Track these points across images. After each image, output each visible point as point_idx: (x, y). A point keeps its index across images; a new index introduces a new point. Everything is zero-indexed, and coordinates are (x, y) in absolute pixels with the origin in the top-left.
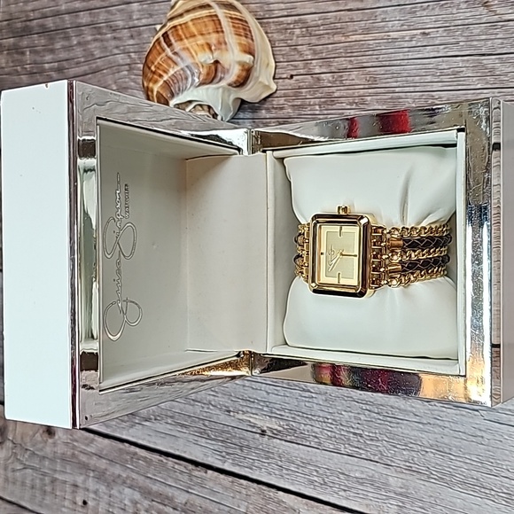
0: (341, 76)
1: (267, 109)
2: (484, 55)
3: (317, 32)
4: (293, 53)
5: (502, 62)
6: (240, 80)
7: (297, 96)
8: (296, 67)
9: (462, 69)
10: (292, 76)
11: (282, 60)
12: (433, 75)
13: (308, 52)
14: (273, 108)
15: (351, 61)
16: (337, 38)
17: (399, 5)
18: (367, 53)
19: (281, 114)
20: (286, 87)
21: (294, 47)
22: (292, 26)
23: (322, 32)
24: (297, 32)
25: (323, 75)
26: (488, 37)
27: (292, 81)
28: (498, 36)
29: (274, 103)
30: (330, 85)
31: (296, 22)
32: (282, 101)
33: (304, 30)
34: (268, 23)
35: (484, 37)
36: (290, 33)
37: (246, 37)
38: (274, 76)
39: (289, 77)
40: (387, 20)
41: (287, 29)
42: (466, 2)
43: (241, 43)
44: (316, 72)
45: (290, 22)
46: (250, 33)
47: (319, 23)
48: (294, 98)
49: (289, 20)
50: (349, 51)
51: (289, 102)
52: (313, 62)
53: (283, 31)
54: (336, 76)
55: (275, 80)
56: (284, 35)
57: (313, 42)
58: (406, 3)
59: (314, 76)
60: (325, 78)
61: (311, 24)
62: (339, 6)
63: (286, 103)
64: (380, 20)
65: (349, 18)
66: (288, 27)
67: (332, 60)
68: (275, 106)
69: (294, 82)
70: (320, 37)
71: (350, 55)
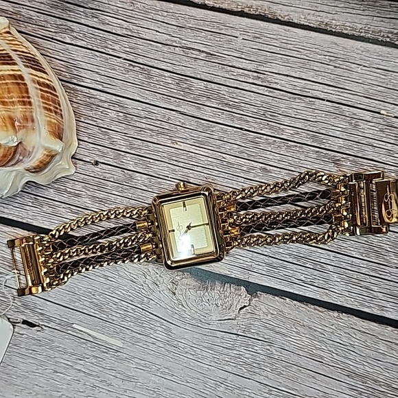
1: (57, 190)
3: (138, 124)
4: (102, 136)
7: (100, 187)
8: (104, 155)
10: (97, 163)
11: (86, 139)
13: (122, 142)
14: (66, 191)
15: (174, 170)
16: (162, 139)
17: (241, 129)
18: (196, 168)
19: (75, 201)
20: (88, 173)
21: (105, 130)
22: (106, 105)
23: (144, 126)
24: (113, 114)
25: (138, 174)
27: (95, 168)
29: (68, 185)
30: (145, 188)
31: (111, 102)
32: (79, 187)
33: (121, 114)
34: (73, 89)
36: (102, 113)
37: (56, 113)
38: (74, 155)
39: (92, 162)
40: (225, 140)
41: (99, 106)
42: (317, 152)
43: (51, 122)
44: (129, 168)
45: (104, 99)
46: (59, 105)
47: (143, 114)
48: (96, 188)
49: (104, 97)
50: (174, 158)
51: (89, 191)
52: (128, 155)
53: (94, 106)
54: (154, 179)
55: (73, 160)
56: (94, 112)
57: (132, 133)
58: (250, 129)
59: (125, 171)
60: (139, 179)
61: (131, 111)
62: (170, 103)
63: (84, 190)
64: (216, 137)
65: (180, 121)
66: (101, 104)
67: (152, 161)
68: (69, 190)
69: (99, 170)
70: (140, 131)
71: (175, 163)
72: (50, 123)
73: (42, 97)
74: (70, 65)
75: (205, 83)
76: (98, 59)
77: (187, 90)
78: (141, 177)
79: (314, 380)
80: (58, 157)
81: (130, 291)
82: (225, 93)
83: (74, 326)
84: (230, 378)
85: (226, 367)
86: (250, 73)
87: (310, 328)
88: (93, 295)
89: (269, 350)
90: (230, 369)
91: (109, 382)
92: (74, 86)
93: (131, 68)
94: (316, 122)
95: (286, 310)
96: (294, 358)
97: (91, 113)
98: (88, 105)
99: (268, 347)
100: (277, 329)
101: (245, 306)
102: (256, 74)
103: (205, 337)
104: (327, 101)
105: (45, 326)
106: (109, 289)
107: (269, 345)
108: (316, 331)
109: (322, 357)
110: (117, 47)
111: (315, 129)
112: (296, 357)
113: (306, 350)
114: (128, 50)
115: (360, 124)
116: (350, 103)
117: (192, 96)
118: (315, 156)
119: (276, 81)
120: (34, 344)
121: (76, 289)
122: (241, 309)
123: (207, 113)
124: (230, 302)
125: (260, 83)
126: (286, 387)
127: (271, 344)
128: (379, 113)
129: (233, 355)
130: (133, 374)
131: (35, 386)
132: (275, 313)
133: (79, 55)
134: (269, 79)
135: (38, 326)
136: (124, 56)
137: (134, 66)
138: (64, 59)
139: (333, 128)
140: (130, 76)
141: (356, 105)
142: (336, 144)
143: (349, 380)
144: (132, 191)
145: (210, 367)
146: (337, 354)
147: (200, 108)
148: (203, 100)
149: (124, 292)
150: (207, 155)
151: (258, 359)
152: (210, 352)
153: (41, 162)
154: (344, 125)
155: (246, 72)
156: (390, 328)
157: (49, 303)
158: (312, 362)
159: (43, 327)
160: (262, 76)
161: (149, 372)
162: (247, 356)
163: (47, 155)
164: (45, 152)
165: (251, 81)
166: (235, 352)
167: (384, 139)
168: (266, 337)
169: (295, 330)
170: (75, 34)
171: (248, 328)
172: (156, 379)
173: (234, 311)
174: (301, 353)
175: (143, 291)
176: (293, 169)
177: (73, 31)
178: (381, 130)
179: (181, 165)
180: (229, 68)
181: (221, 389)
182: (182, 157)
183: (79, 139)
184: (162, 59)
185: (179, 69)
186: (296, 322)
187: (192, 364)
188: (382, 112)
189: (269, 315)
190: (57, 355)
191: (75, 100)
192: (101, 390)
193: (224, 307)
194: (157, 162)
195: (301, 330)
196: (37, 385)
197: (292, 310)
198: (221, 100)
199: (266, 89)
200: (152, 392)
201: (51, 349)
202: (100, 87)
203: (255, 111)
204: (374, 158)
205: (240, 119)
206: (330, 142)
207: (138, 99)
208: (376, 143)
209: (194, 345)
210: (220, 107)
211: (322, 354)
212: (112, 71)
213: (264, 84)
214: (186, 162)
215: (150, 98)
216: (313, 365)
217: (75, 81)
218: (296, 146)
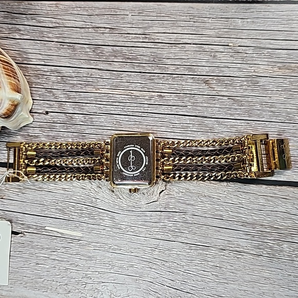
0: (91, 118)
1: (23, 136)
2: (206, 117)
3: (71, 82)
4: (48, 94)
5: (219, 123)
6: (8, 112)
7: (51, 128)
8: (51, 107)
9: (189, 125)
10: (47, 113)
11: (38, 98)
12: (167, 127)
13: (62, 96)
14: (29, 135)
15: (100, 108)
16: (89, 89)
17: (140, 72)
18: (114, 104)
20: (41, 121)
21: (49, 90)
22: (48, 74)
23: (75, 82)
24: (53, 79)
25: (76, 115)
26: (209, 105)
27: (47, 117)
28: (216, 106)
29: (30, 131)
30: (82, 123)
31: (52, 71)
32: (37, 131)
33: (59, 78)
34: (25, 67)
35: (205, 105)
36: (46, 79)
37: (14, 78)
38: (31, 110)
39: (44, 112)
40: (131, 81)
41: (44, 75)
42: (192, 78)
43: (11, 82)
44: (70, 112)
45: (46, 70)
46: (16, 74)
47: (73, 75)
48: (49, 129)
49: (46, 68)
50: (99, 100)
51: (44, 132)
52: (67, 103)
53: (40, 76)
54: (87, 117)
55: (31, 114)
56: (41, 80)
57: (67, 88)
58: (146, 72)
59: (67, 114)
60: (77, 118)
61: (66, 75)
62: (91, 64)
63: (41, 132)
64: (125, 81)
65: (99, 75)
66: (44, 73)
67: (84, 104)
68: (30, 134)
69: (49, 117)
70: (74, 86)
71: (100, 103)
72: (11, 84)
73: (4, 68)
74: (21, 52)
75: (112, 47)
76: (39, 45)
77: (100, 54)
78: (79, 117)
79: (219, 233)
80: (19, 109)
81: (82, 196)
82: (126, 51)
83: (46, 228)
84: (161, 244)
85: (157, 236)
86: (140, 36)
87: (210, 197)
88: (57, 203)
89: (184, 218)
90: (159, 237)
91: (76, 264)
92: (25, 65)
93: (62, 47)
94: (188, 59)
95: (191, 188)
96: (202, 220)
97: (39, 81)
98: (36, 76)
99: (184, 216)
100: (188, 202)
101: (163, 191)
102: (144, 36)
103: (139, 218)
104: (193, 44)
105: (26, 232)
106: (67, 197)
107: (184, 215)
108: (214, 198)
109: (221, 216)
110: (50, 35)
111: (188, 64)
112: (204, 219)
113: (210, 213)
114: (58, 36)
115: (217, 55)
116: (208, 43)
117: (105, 57)
118: (191, 81)
119: (158, 37)
120: (20, 247)
121: (45, 201)
122: (160, 193)
123: (116, 66)
124: (152, 190)
125: (148, 41)
126: (200, 242)
127: (185, 213)
128: (228, 46)
129: (160, 226)
130: (93, 254)
131: (24, 278)
132: (184, 191)
133: (26, 45)
134: (153, 37)
135: (21, 233)
136: (56, 40)
137: (63, 45)
138: (17, 49)
139: (200, 60)
140: (62, 52)
141: (212, 43)
142: (204, 71)
143: (243, 228)
144: (74, 127)
145: (145, 238)
146: (231, 211)
147: (111, 64)
148: (112, 59)
149: (78, 197)
150: (120, 93)
151: (178, 226)
152: (144, 227)
153: (8, 110)
154: (207, 57)
155: (137, 36)
156: (264, 186)
157: (26, 215)
158: (215, 221)
159: (25, 233)
160: (148, 36)
161: (104, 251)
162: (170, 225)
163: (12, 105)
164: (11, 103)
165: (141, 40)
166: (162, 224)
167: (235, 62)
168: (181, 209)
169: (200, 200)
170: (22, 32)
171: (167, 204)
172: (109, 255)
173: (156, 196)
174: (206, 215)
175: (91, 194)
176: (179, 92)
177: (20, 30)
178: (231, 56)
179: (104, 103)
180: (126, 35)
181: (156, 253)
182: (104, 98)
183: (33, 99)
184: (81, 38)
185: (93, 42)
186: (199, 195)
187: (133, 239)
188: (230, 44)
189: (180, 194)
190: (37, 251)
191: (27, 74)
192: (71, 271)
193: (149, 194)
194: (87, 104)
195: (204, 199)
196: (25, 276)
197: (195, 187)
198: (124, 56)
199: (152, 44)
200: (108, 265)
201: (32, 248)
202: (43, 63)
203: (148, 59)
204: (231, 75)
205: (139, 66)
206: (200, 70)
207: (69, 65)
208: (229, 65)
209: (132, 225)
210: (124, 61)
211: (221, 213)
212: (50, 51)
213: (150, 41)
214: (107, 100)
215: (77, 63)
216: (216, 223)
217: (26, 62)
218: (178, 77)
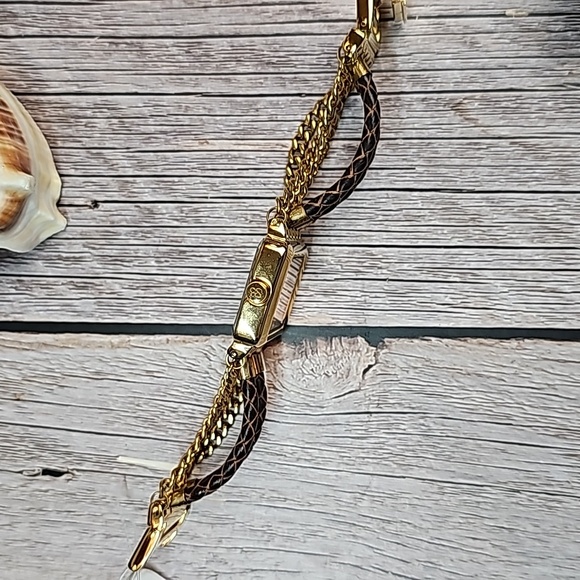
0: (196, 211)
1: (47, 259)
2: (460, 191)
3: (143, 129)
4: (94, 161)
5: (493, 204)
6: (6, 218)
7: (109, 238)
8: (103, 188)
9: (422, 213)
10: (96, 204)
11: (72, 172)
12: (371, 219)
13: (126, 163)
14: (61, 258)
15: (213, 184)
16: (184, 143)
17: (300, 95)
18: (245, 173)
19: (77, 269)
20: (86, 223)
21: (96, 151)
22: (89, 113)
23: (152, 129)
24: (102, 124)
25: (160, 205)
26: (467, 162)
27: (95, 212)
28: (483, 162)
29: (61, 248)
30: (176, 223)
31: (96, 106)
32: (78, 247)
33: (115, 121)
34: (36, 103)
35: (458, 162)
36: (85, 126)
37: (11, 135)
38: (59, 200)
39: (89, 204)
40: (279, 118)
41: (79, 117)
42: (424, 100)
43: (5, 149)
44: (146, 199)
45: (84, 105)
46: (15, 124)
47: (146, 111)
48: (103, 242)
49: (83, 101)
50: (209, 167)
51: (94, 248)
52: (138, 180)
53: (72, 120)
54: (186, 208)
55: (61, 208)
56: (74, 128)
57: (136, 144)
58: (313, 92)
59: (141, 205)
60: (164, 211)
61: (129, 112)
62: (183, 84)
63: (86, 249)
64: (265, 118)
65: (205, 108)
66: (81, 113)
67: (176, 179)
68: (64, 255)
69: (102, 213)
70: (149, 138)
71: (212, 173)
72: (4, 152)
74: (23, 66)
75: (229, 39)
76: (61, 47)
77: (204, 58)
78: (166, 208)
79: (505, 456)
80: (31, 205)
81: (191, 385)
82: (262, 47)
83: (120, 459)
84: (374, 484)
85: (363, 467)
86: (293, 7)
87: (480, 375)
88: (138, 405)
89: (423, 425)
90: (370, 469)
91: (192, 533)
92: (36, 97)
93: (114, 47)
94: (410, 54)
95: (435, 357)
96: (467, 429)
97: (70, 131)
98: (63, 120)
99: (422, 421)
100: (429, 389)
101: (370, 366)
102: (301, 7)
103: (320, 429)
104: (420, 17)
105: (78, 470)
106: (158, 390)
107: (422, 418)
108: (489, 377)
109: (508, 417)
110: (85, 22)
111: (412, 66)
112: (468, 426)
113: (481, 411)
114: (103, 22)
115: (478, 40)
116: (455, 12)
117: (214, 65)
118: (421, 106)
119: (334, 8)
120: (68, 502)
121: (111, 402)
122: (365, 371)
123: (242, 84)
124: (346, 365)
125: (311, 18)
126: (465, 476)
127: (424, 415)
128: (504, 15)
129: (370, 446)
130: (226, 512)
131: (84, 565)
132: (419, 365)
133: (32, 48)
134: (324, 8)
135: (67, 472)
136: (99, 32)
137: (117, 44)
138: (13, 61)
139: (440, 56)
140: (115, 60)
141: (465, 13)
142: (449, 80)
143: (560, 443)
144: (157, 234)
145: (339, 473)
146: (529, 406)
147: (229, 80)
148: (232, 66)
149: (183, 390)
150: (257, 148)
151: (410, 443)
152: (334, 449)
153: (5, 214)
154: (455, 48)
155: (286, 7)
157: (74, 434)
158: (495, 428)
159: (75, 472)
160: (311, 7)
161: (249, 503)
162: (392, 442)
163: (12, 201)
164: (10, 198)
165: (297, 18)
166: (373, 440)
167: (522, 53)
168: (414, 406)
169: (456, 384)
170: (20, 20)
171: (382, 399)
172: (261, 512)
173: (355, 378)
174: (474, 418)
175: (211, 381)
176: (393, 135)
177: (15, 16)
178: (513, 41)
179: (222, 173)
180: (259, 8)
181: (365, 504)
182: (221, 161)
183: (61, 175)
184: (156, 22)
185: (186, 30)
186: (456, 372)
187: (310, 475)
188: (508, 12)
189: (411, 371)
190: (104, 510)
191: (42, 118)
192: (183, 548)
193: (338, 375)
194: (184, 179)
195: (466, 381)
196: (85, 563)
197: (443, 354)
198: (258, 58)
199: (323, 24)
200: (260, 534)
201: (94, 502)
202: (75, 89)
203: (315, 62)
204: (513, 87)
205: (294, 80)
206: (439, 80)
207: (134, 90)
208: (510, 63)
209: (306, 446)
210: (259, 69)
211: (508, 411)
212: (88, 60)
213: (318, 18)
214: (229, 167)
215: (151, 84)
216: (499, 432)
217: (36, 90)
218: (389, 99)
